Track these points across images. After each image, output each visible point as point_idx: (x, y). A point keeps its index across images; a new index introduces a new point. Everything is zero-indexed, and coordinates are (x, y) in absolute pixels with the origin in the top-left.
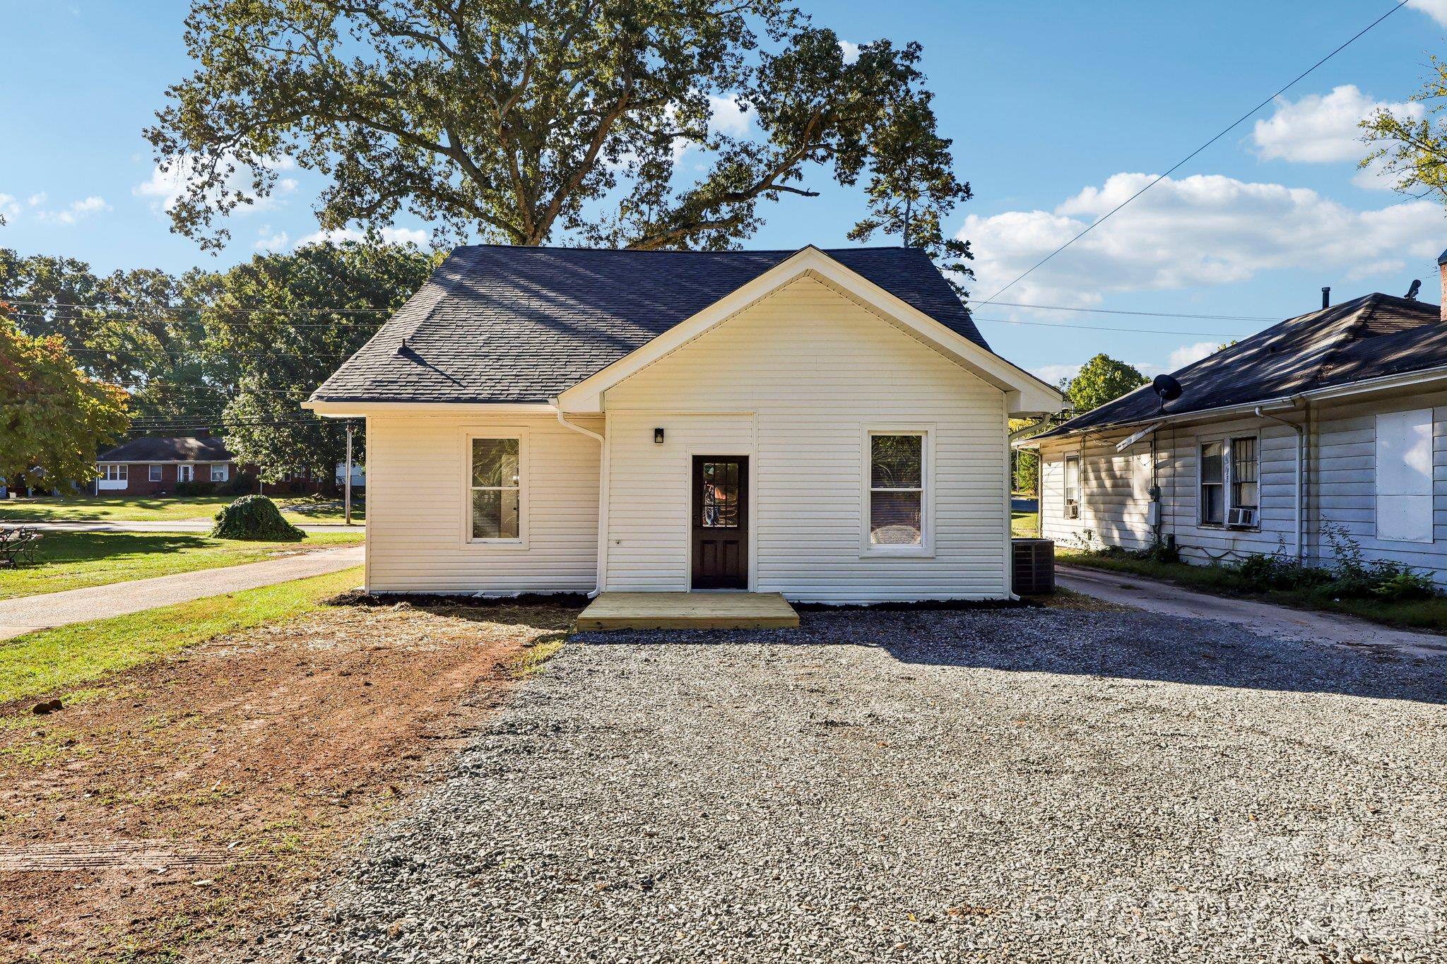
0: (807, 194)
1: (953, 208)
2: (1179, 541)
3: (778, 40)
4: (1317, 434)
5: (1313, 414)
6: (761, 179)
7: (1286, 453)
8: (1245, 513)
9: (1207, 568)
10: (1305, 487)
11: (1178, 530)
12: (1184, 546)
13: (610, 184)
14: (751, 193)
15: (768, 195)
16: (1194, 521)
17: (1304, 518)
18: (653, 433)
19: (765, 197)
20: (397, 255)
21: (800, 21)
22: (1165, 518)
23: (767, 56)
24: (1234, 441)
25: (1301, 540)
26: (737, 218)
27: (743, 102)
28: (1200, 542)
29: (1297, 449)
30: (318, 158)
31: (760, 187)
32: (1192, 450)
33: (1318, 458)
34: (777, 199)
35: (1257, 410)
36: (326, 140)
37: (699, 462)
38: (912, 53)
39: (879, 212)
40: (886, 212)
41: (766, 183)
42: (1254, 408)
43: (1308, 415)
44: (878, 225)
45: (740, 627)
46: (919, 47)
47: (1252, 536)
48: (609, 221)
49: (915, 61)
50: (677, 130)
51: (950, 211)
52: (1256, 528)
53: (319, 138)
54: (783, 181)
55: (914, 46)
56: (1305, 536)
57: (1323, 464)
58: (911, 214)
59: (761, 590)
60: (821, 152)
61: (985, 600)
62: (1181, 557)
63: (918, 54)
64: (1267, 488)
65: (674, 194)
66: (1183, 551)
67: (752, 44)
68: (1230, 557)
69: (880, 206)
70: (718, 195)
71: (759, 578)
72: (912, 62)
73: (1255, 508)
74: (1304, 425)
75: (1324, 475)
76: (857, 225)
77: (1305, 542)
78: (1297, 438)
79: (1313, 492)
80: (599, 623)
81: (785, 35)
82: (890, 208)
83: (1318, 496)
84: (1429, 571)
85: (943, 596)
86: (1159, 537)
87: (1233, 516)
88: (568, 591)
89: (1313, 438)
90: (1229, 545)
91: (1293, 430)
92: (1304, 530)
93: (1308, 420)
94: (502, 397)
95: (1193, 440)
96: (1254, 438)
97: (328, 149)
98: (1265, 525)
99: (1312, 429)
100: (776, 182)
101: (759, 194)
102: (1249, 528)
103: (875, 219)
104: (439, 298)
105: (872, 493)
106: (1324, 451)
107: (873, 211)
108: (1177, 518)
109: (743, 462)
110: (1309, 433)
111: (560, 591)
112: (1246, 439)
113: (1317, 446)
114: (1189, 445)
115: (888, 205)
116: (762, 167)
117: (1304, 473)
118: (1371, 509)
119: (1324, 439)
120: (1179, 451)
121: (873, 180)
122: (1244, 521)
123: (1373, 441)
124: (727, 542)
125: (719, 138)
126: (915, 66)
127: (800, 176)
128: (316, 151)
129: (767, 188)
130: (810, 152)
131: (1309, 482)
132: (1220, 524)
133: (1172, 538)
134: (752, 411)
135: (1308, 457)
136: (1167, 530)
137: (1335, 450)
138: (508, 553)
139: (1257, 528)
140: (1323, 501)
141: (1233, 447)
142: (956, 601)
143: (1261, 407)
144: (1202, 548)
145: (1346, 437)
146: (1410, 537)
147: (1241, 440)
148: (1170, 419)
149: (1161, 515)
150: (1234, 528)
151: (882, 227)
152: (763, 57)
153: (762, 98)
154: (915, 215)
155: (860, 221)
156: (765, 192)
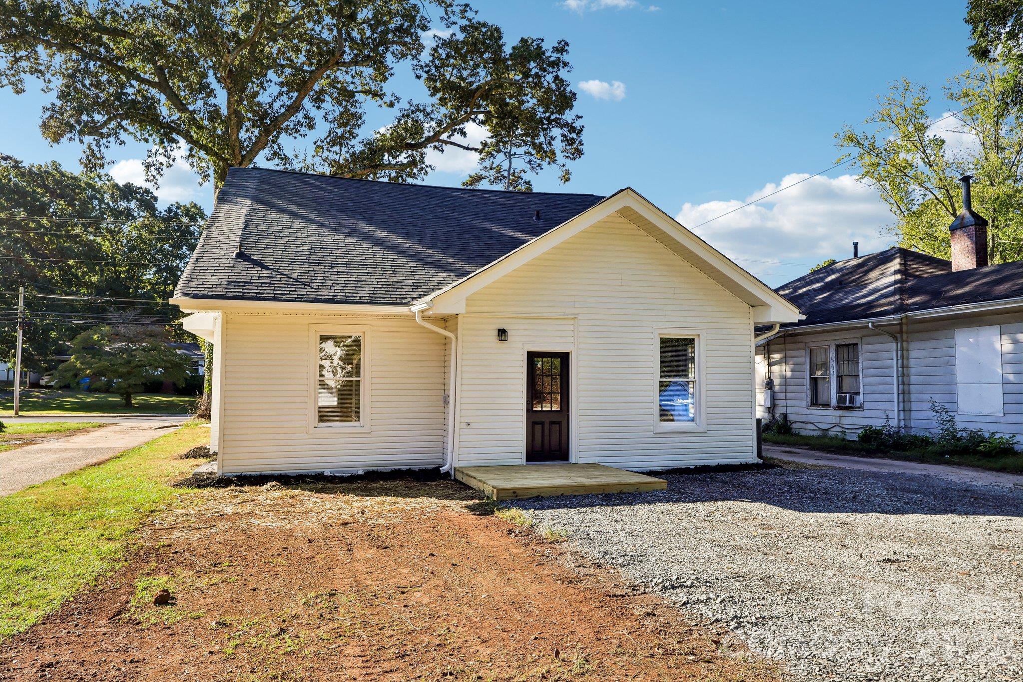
0: (467, 149)
1: (542, 169)
2: (791, 418)
3: (449, 27)
4: (907, 342)
5: (904, 328)
6: (432, 133)
7: (885, 355)
8: (851, 397)
9: (818, 437)
10: (900, 378)
11: (789, 411)
12: (795, 422)
13: (311, 126)
14: (424, 145)
15: (435, 147)
16: (804, 403)
17: (901, 400)
18: (496, 333)
19: (432, 149)
20: (55, 172)
21: (469, 14)
22: (777, 402)
23: (440, 39)
24: (838, 347)
25: (899, 415)
26: (413, 163)
27: (419, 72)
28: (810, 418)
29: (895, 352)
30: (13, 79)
31: (429, 140)
32: (802, 353)
33: (908, 359)
34: (442, 151)
35: (870, 325)
36: (24, 64)
37: (532, 357)
38: (562, 48)
39: (486, 168)
40: (491, 169)
41: (436, 137)
42: (868, 323)
43: (901, 329)
44: (485, 177)
45: (625, 491)
46: (567, 44)
47: (856, 413)
48: (301, 157)
49: (565, 53)
50: (359, 89)
51: (539, 171)
52: (859, 407)
53: (17, 60)
54: (449, 137)
55: (563, 43)
56: (902, 413)
57: (912, 362)
58: (512, 171)
59: (581, 461)
60: (481, 117)
61: (741, 464)
62: (793, 430)
63: (566, 48)
64: (867, 380)
65: (359, 139)
66: (794, 426)
67: (426, 27)
68: (837, 429)
69: (487, 163)
70: (398, 143)
71: (578, 451)
72: (562, 54)
73: (858, 393)
74: (898, 335)
75: (913, 371)
76: (471, 177)
77: (902, 417)
78: (894, 344)
79: (906, 382)
80: (515, 493)
81: (455, 23)
82: (494, 166)
83: (909, 385)
84: (1011, 435)
85: (713, 462)
86: (773, 416)
87: (841, 399)
88: (404, 468)
89: (905, 344)
90: (837, 420)
91: (891, 339)
92: (901, 408)
93: (901, 332)
94: (357, 299)
95: (802, 345)
96: (857, 344)
97: (25, 72)
98: (866, 405)
99: (904, 338)
100: (444, 137)
101: (429, 146)
102: (853, 408)
103: (483, 173)
104: (244, 211)
105: (661, 383)
106: (913, 354)
107: (481, 167)
108: (788, 401)
109: (564, 358)
110: (902, 341)
111: (397, 468)
112: (847, 345)
113: (907, 350)
114: (798, 349)
115: (493, 163)
116: (433, 124)
117: (900, 369)
118: (953, 393)
119: (913, 345)
120: (789, 353)
121: (482, 143)
122: (850, 403)
123: (953, 347)
124: (552, 423)
125: (394, 98)
126: (565, 57)
127: (464, 134)
128: (12, 72)
129: (436, 141)
130: (473, 116)
131: (903, 375)
132: (826, 405)
133: (785, 416)
134: (573, 316)
135: (902, 358)
136: (780, 410)
137: (923, 353)
138: (356, 435)
139: (861, 408)
140: (913, 388)
141: (837, 350)
142: (731, 465)
143: (873, 323)
144: (812, 423)
145: (930, 344)
146: (985, 412)
147: (843, 345)
148: (792, 330)
149: (774, 399)
150: (839, 408)
151: (488, 179)
152: (436, 38)
153: (433, 70)
154: (514, 173)
155: (473, 174)
156: (432, 145)
